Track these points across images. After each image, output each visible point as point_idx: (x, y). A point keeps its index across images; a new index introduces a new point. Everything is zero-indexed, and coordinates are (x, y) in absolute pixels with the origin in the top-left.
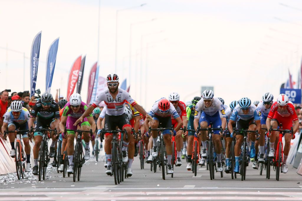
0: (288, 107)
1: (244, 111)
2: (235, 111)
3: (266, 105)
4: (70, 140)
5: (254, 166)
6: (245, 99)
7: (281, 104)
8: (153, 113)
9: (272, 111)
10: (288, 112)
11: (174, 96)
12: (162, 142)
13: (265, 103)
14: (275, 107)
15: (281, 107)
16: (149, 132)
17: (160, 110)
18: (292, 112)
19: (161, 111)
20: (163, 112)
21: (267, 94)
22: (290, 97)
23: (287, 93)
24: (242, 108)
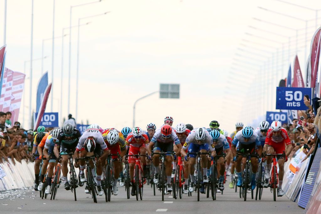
0: (282, 132)
1: (245, 140)
2: (236, 139)
3: (264, 132)
6: (248, 129)
7: (274, 130)
8: (155, 139)
9: (268, 137)
10: (281, 137)
11: (180, 129)
12: (163, 165)
13: (262, 131)
14: (270, 133)
15: (275, 132)
16: (151, 155)
17: (162, 134)
18: (285, 136)
19: (163, 136)
20: (165, 136)
21: (264, 123)
22: (294, 100)
23: (289, 94)
24: (244, 137)
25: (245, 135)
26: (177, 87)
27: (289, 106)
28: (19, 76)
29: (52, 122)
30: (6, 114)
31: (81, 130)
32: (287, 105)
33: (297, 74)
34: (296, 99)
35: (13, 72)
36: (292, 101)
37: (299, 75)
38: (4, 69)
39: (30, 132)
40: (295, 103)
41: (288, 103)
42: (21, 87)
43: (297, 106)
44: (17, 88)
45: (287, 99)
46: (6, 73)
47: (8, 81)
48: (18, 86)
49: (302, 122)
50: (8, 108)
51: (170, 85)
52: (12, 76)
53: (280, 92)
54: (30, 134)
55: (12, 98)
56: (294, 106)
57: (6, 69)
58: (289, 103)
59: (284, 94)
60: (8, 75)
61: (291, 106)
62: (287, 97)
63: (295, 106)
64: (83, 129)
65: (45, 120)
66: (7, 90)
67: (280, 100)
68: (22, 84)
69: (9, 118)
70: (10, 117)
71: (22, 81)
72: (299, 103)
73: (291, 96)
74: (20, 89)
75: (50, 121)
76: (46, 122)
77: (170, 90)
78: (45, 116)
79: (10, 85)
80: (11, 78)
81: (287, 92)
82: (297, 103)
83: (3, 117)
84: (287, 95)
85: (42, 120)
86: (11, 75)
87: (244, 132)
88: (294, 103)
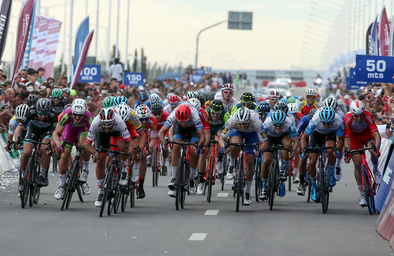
2: (312, 124)
4: (64, 157)
5: (299, 192)
6: (327, 110)
8: (170, 123)
20: (181, 123)
22: (376, 71)
23: (370, 63)
24: (322, 122)
25: (324, 119)
26: (249, 15)
27: (371, 77)
28: (55, 23)
29: (93, 76)
30: (37, 72)
31: (129, 79)
32: (369, 77)
33: (385, 30)
34: (379, 70)
35: (48, 20)
36: (374, 72)
37: (387, 30)
38: (35, 18)
39: (66, 90)
40: (378, 74)
41: (369, 74)
42: (56, 37)
43: (380, 77)
44: (51, 37)
45: (368, 69)
46: (38, 23)
47: (40, 31)
48: (53, 35)
49: (388, 98)
50: (41, 63)
51: (241, 12)
52: (47, 25)
53: (360, 61)
54: (66, 93)
55: (45, 51)
56: (376, 77)
57: (38, 18)
58: (371, 74)
59: (365, 63)
60: (40, 25)
61: (373, 77)
62: (368, 67)
63: (378, 77)
64: (131, 78)
65: (85, 74)
66: (40, 41)
67: (360, 71)
68: (57, 34)
69: (41, 75)
70: (43, 74)
71: (58, 30)
72: (382, 74)
73: (373, 66)
74: (55, 39)
75: (90, 75)
76: (86, 76)
77: (241, 19)
78: (85, 69)
79: (44, 36)
80: (45, 27)
81: (368, 61)
82: (380, 74)
83: (34, 76)
84: (368, 65)
85: (81, 74)
86: (46, 23)
87: (322, 114)
88: (376, 74)
